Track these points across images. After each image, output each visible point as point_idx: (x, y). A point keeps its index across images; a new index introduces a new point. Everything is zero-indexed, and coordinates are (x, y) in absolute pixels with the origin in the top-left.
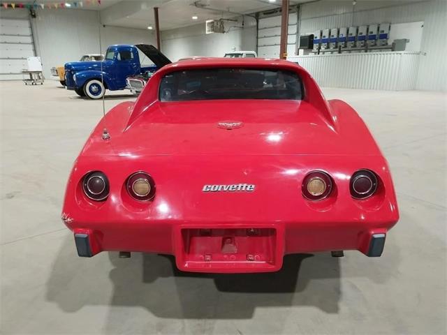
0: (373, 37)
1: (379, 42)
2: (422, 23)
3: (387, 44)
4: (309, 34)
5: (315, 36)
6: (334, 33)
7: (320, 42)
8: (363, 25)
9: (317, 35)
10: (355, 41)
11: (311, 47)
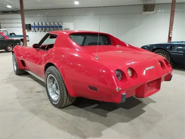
0: (57, 27)
1: (59, 29)
2: (73, 23)
3: (62, 30)
4: (29, 23)
5: (31, 24)
6: (40, 24)
7: (34, 27)
8: (53, 22)
9: (32, 24)
10: (50, 28)
11: (30, 29)
